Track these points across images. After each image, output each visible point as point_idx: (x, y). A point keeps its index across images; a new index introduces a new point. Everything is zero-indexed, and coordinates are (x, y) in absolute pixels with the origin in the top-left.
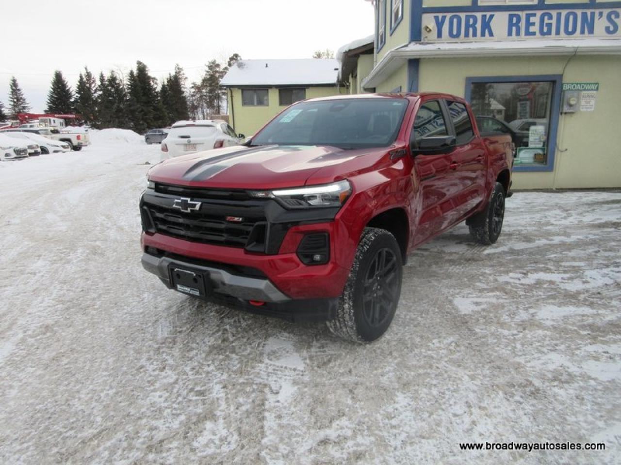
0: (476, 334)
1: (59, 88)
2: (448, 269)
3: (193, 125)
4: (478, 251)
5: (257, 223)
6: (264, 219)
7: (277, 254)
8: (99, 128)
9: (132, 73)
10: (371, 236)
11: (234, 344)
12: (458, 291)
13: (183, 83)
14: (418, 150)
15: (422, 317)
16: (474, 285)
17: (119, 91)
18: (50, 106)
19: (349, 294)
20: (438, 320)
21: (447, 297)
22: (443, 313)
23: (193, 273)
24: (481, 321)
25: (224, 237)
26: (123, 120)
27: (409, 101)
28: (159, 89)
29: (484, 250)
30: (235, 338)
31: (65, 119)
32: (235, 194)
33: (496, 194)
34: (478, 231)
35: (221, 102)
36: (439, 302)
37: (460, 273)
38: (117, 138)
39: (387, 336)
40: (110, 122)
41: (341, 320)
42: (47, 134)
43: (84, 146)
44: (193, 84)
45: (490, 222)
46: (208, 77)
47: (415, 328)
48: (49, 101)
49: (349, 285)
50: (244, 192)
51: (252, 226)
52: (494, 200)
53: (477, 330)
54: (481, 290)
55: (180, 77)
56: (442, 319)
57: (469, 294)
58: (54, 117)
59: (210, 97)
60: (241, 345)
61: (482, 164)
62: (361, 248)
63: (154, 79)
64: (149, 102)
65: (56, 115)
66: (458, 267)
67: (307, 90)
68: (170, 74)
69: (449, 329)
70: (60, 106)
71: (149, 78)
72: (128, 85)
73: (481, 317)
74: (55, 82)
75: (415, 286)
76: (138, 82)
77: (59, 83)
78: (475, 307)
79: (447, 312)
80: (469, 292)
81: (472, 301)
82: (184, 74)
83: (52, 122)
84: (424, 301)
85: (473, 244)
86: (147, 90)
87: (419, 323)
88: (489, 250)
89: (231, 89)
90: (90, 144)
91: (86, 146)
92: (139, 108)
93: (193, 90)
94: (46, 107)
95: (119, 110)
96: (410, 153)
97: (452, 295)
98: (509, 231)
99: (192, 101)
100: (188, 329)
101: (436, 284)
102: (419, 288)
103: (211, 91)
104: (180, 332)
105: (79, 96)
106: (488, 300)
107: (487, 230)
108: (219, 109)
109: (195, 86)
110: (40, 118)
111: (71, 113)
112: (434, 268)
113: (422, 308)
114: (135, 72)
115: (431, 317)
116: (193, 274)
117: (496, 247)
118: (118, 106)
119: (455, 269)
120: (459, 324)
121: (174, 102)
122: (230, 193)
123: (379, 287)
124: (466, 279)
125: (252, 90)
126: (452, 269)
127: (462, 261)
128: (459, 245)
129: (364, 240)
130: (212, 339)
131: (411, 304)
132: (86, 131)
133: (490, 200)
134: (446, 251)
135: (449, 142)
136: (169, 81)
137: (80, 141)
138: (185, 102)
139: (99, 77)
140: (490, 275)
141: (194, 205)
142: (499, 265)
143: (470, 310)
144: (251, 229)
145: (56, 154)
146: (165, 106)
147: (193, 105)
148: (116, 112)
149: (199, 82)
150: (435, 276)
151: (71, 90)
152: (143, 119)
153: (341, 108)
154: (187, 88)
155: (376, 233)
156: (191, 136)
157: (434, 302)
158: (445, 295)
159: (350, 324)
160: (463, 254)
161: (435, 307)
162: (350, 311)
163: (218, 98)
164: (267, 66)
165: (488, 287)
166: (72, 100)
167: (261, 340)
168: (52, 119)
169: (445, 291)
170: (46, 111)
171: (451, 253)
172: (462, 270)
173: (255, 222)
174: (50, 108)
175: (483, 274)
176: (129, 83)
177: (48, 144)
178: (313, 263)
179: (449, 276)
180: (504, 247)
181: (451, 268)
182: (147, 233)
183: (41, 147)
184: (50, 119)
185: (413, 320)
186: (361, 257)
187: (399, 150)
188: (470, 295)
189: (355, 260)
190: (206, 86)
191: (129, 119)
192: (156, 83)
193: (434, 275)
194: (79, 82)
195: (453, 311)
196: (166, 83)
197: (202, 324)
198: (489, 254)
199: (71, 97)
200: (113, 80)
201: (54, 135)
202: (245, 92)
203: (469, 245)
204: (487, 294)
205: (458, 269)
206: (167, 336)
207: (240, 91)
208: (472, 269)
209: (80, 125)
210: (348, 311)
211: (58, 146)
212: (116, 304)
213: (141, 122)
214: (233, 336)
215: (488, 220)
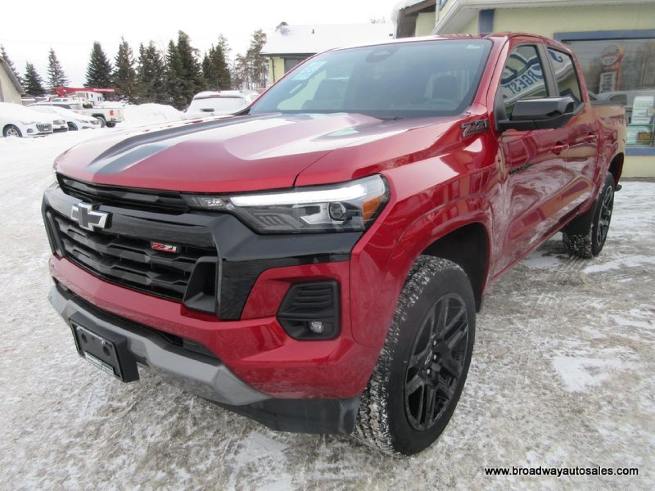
0: (600, 440)
1: (98, 60)
2: (537, 299)
3: (218, 97)
4: (576, 268)
5: (202, 259)
6: (213, 252)
7: (239, 320)
8: (136, 102)
9: (171, 44)
10: (424, 277)
11: (190, 443)
12: (556, 342)
13: (225, 54)
14: (507, 120)
15: (504, 396)
16: (580, 331)
17: (157, 62)
18: (89, 80)
19: (380, 386)
20: (532, 404)
21: (541, 354)
22: (538, 388)
23: (101, 338)
24: (605, 409)
25: (150, 279)
26: (162, 94)
27: (493, 43)
28: (201, 60)
29: (584, 267)
30: (195, 428)
31: (104, 94)
32: (163, 199)
33: (605, 188)
34: (575, 239)
35: (267, 75)
36: (529, 364)
37: (556, 307)
38: (155, 114)
39: (446, 438)
40: (148, 96)
41: (366, 427)
42: (78, 108)
43: (118, 122)
44: (238, 55)
45: (595, 229)
46: (254, 48)
47: (493, 420)
48: (88, 75)
49: (380, 370)
50: (180, 197)
51: (194, 262)
52: (602, 197)
53: (603, 432)
54: (594, 343)
55: (224, 48)
56: (538, 401)
57: (576, 348)
58: (93, 91)
59: (256, 70)
60: (201, 446)
61: (593, 146)
62: (404, 301)
63: (196, 50)
64: (189, 75)
65: (94, 90)
66: (549, 295)
68: (212, 45)
69: (551, 425)
70: (99, 80)
71: (190, 49)
72: (168, 56)
73: (604, 398)
74: (94, 54)
75: (489, 330)
76: (177, 53)
77: (98, 56)
78: (590, 377)
79: (545, 387)
80: (575, 344)
81: (583, 365)
82: (228, 45)
83: (90, 96)
84: (505, 361)
85: (566, 256)
86: (188, 62)
87: (499, 410)
88: (591, 268)
89: (273, 58)
90: (124, 120)
91: (120, 122)
92: (179, 81)
93: (237, 62)
94: (85, 81)
95: (158, 84)
96: (494, 128)
97: (549, 350)
98: (614, 237)
99: (237, 75)
100: (128, 405)
101: (521, 327)
102: (496, 335)
103: (256, 64)
104: (115, 411)
105: (118, 68)
106: (608, 362)
107: (590, 239)
108: (265, 83)
109: (239, 58)
110: (77, 92)
111: (110, 88)
112: (515, 297)
113: (503, 376)
114: (176, 44)
115: (519, 396)
116: (101, 341)
117: (601, 263)
118: (157, 80)
119: (547, 300)
120: (567, 415)
121: (217, 75)
122: (157, 198)
123: (435, 357)
124: (565, 319)
125: (295, 59)
126: (543, 300)
127: (555, 285)
128: (546, 258)
129: (411, 283)
130: (159, 430)
131: (485, 366)
132: (124, 106)
133: (597, 198)
134: (530, 267)
135: (562, 108)
136: (212, 52)
137: (113, 117)
138: (229, 76)
139: (139, 49)
140: (602, 311)
141: (97, 219)
142: (611, 294)
143: (583, 384)
144: (192, 268)
145: (84, 130)
146: (207, 80)
147: (237, 78)
148: (155, 85)
149: (244, 54)
150: (518, 312)
151: (110, 63)
152: (183, 94)
153: (383, 58)
154: (231, 61)
155: (432, 270)
156: (215, 109)
157: (521, 363)
158: (538, 350)
159: (381, 435)
160: (555, 272)
161: (523, 374)
162: (381, 415)
163: (264, 70)
164: (313, 32)
165: (604, 336)
166: (112, 73)
167: (236, 436)
168: (90, 93)
169: (536, 340)
170: (85, 85)
171: (538, 272)
172: (558, 301)
173: (198, 258)
174: (90, 82)
175: (591, 310)
176: (169, 55)
177: (76, 120)
178: (310, 335)
179: (539, 312)
180: (612, 262)
181: (541, 297)
182: (55, 254)
183: (69, 123)
184: (87, 94)
185: (489, 401)
186: (403, 319)
187: (476, 121)
188: (577, 352)
189: (393, 322)
190: (252, 58)
191: (169, 93)
192: (199, 55)
193: (515, 309)
194: (119, 54)
195: (555, 385)
196: (208, 54)
197: (155, 394)
198: (592, 275)
199: (110, 70)
200: (152, 50)
201: (85, 110)
202: (287, 61)
203: (561, 258)
204: (605, 350)
205: (550, 298)
206: (91, 418)
207: (283, 61)
208: (572, 299)
209: (119, 100)
210: (378, 414)
211: (87, 122)
212: (46, 348)
213: (181, 97)
214: (195, 424)
215: (592, 225)
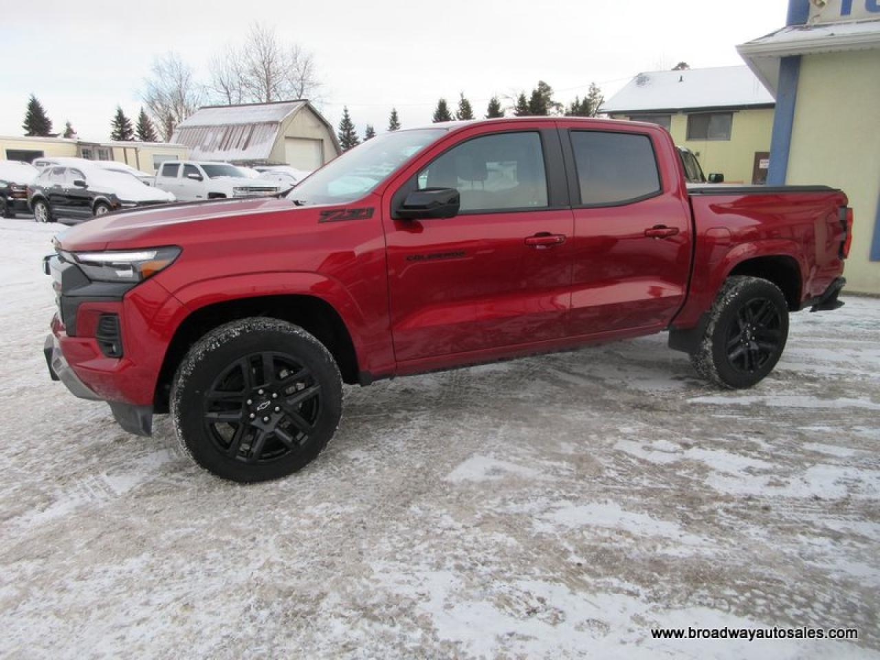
7: (75, 336)
10: (236, 331)
14: (403, 210)
19: (175, 405)
33: (739, 300)
49: (177, 393)
55: (595, 100)
67: (735, 115)
89: (615, 116)
96: (387, 215)
114: (528, 98)
123: (277, 409)
128: (671, 381)
133: (720, 308)
136: (576, 106)
155: (249, 327)
164: (681, 80)
180: (753, 398)
186: (200, 358)
198: (694, 404)
215: (710, 344)
